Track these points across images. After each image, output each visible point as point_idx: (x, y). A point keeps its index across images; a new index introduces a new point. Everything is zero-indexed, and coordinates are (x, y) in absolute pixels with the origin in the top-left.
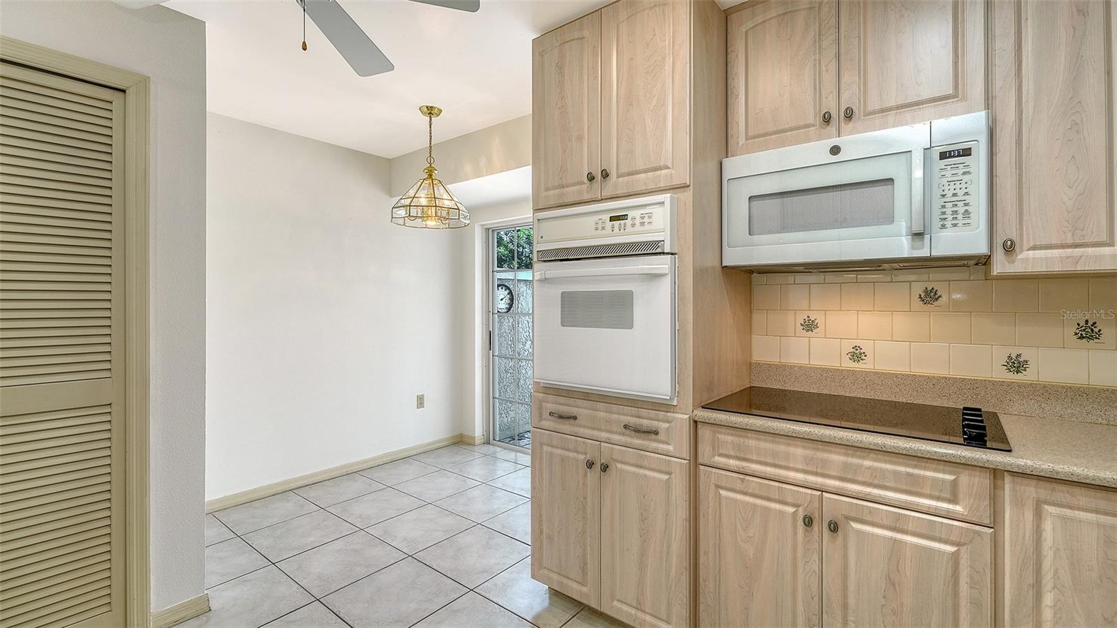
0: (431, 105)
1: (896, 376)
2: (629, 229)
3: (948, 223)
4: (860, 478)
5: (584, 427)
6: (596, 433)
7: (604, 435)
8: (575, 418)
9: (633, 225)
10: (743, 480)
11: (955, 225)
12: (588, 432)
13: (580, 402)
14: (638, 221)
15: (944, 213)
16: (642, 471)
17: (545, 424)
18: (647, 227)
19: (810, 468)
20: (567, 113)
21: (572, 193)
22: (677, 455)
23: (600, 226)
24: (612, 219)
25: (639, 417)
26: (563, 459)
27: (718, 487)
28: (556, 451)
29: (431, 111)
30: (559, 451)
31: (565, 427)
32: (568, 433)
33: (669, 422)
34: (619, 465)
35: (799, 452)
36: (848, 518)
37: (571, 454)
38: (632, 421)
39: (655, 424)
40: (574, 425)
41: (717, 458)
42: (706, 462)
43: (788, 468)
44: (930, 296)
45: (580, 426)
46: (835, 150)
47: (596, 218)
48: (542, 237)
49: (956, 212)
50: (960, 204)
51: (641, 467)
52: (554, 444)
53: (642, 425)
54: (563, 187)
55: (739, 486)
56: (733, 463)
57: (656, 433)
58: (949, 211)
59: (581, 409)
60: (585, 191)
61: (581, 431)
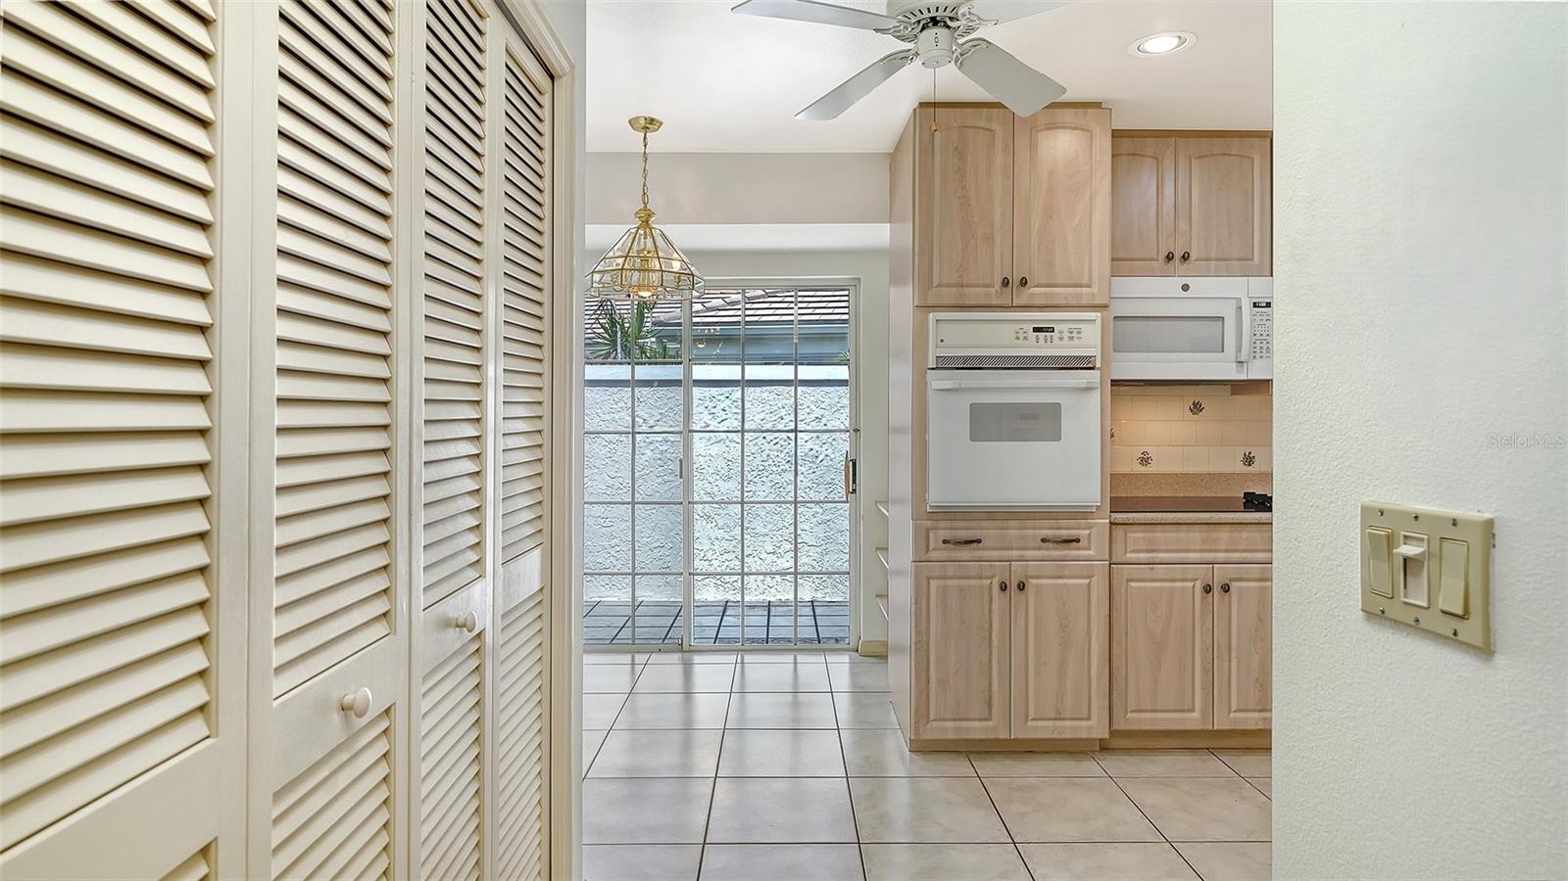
0: (652, 116)
1: (1177, 475)
2: (1056, 341)
3: (1258, 356)
4: (1240, 547)
5: (989, 549)
6: (1006, 554)
7: (1015, 553)
8: (979, 541)
9: (1061, 339)
10: (1152, 569)
11: (1261, 357)
12: (995, 554)
13: (985, 524)
14: (1066, 335)
15: (1255, 348)
16: (1061, 581)
17: (934, 555)
18: (1076, 342)
19: (1205, 547)
20: (969, 205)
21: (975, 295)
22: (1098, 558)
23: (1021, 336)
24: (1036, 330)
25: (1058, 529)
26: (961, 590)
27: (1128, 580)
28: (950, 582)
29: (650, 124)
30: (956, 582)
31: (965, 553)
32: (970, 559)
33: (1089, 528)
34: (1034, 581)
35: (1196, 536)
36: (1231, 580)
37: (973, 582)
38: (1049, 533)
39: (1074, 533)
40: (979, 549)
41: (1129, 555)
42: (1119, 561)
43: (1188, 551)
44: (1197, 408)
45: (983, 549)
46: (1185, 288)
47: (1017, 326)
48: (942, 341)
49: (1262, 348)
50: (1265, 342)
51: (1060, 577)
52: (949, 574)
53: (1061, 536)
54: (962, 286)
55: (1150, 575)
56: (1143, 556)
57: (1077, 541)
58: (1258, 345)
59: (988, 532)
60: (994, 294)
61: (986, 554)
